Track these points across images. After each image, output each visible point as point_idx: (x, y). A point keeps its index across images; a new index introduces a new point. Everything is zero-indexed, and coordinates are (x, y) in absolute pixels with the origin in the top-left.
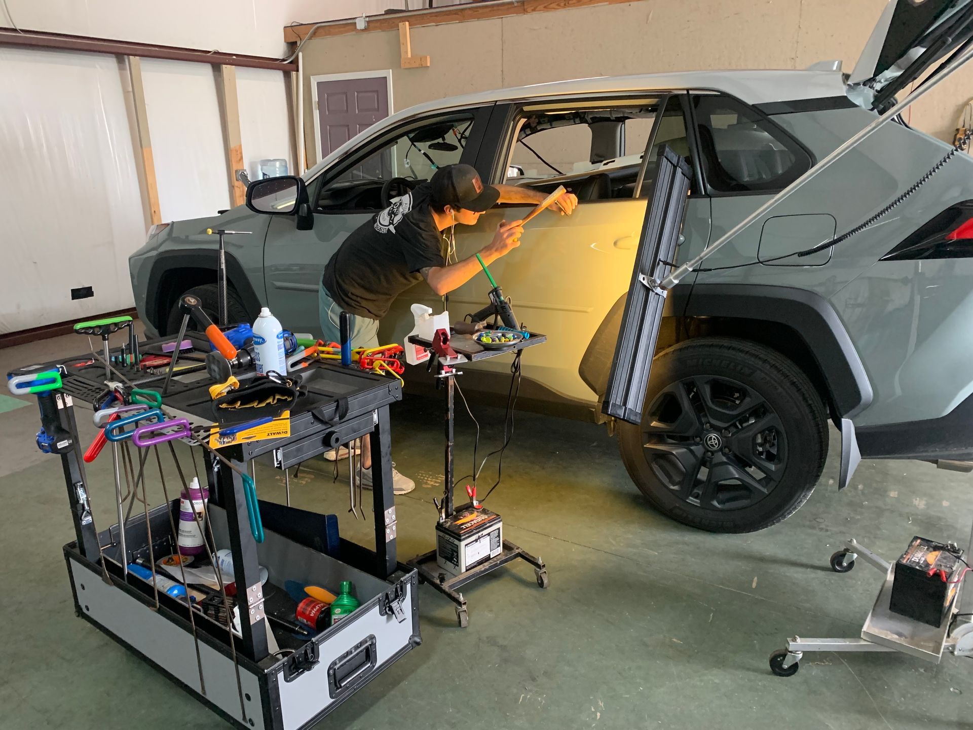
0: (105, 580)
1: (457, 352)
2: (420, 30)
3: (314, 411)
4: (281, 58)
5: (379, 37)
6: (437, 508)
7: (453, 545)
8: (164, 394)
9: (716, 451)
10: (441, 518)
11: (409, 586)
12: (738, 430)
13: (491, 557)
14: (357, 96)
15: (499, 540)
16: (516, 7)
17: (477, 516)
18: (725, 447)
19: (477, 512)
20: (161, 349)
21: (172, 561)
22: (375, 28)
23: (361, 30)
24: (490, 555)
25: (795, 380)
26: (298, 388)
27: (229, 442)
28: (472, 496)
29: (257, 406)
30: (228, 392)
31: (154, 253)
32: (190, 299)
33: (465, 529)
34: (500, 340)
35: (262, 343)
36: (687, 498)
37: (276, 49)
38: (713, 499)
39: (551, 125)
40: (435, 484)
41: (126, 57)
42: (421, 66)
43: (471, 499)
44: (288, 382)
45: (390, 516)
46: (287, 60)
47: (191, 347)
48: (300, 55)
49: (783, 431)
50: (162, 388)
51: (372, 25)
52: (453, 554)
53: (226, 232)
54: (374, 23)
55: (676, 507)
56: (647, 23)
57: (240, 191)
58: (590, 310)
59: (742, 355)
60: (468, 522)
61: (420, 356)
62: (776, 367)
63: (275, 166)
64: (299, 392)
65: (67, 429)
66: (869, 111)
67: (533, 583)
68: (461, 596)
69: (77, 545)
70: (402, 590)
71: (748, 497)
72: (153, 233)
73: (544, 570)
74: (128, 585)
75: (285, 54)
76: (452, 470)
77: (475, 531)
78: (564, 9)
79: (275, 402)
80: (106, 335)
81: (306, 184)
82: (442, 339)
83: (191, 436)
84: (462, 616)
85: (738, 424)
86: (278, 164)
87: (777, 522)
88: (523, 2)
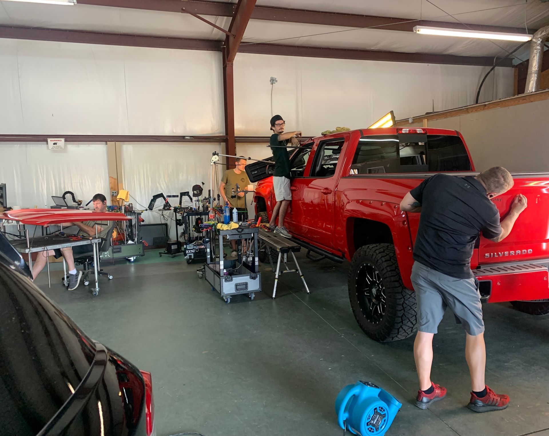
16: (464, 111)
22: (416, 122)
88: (467, 109)
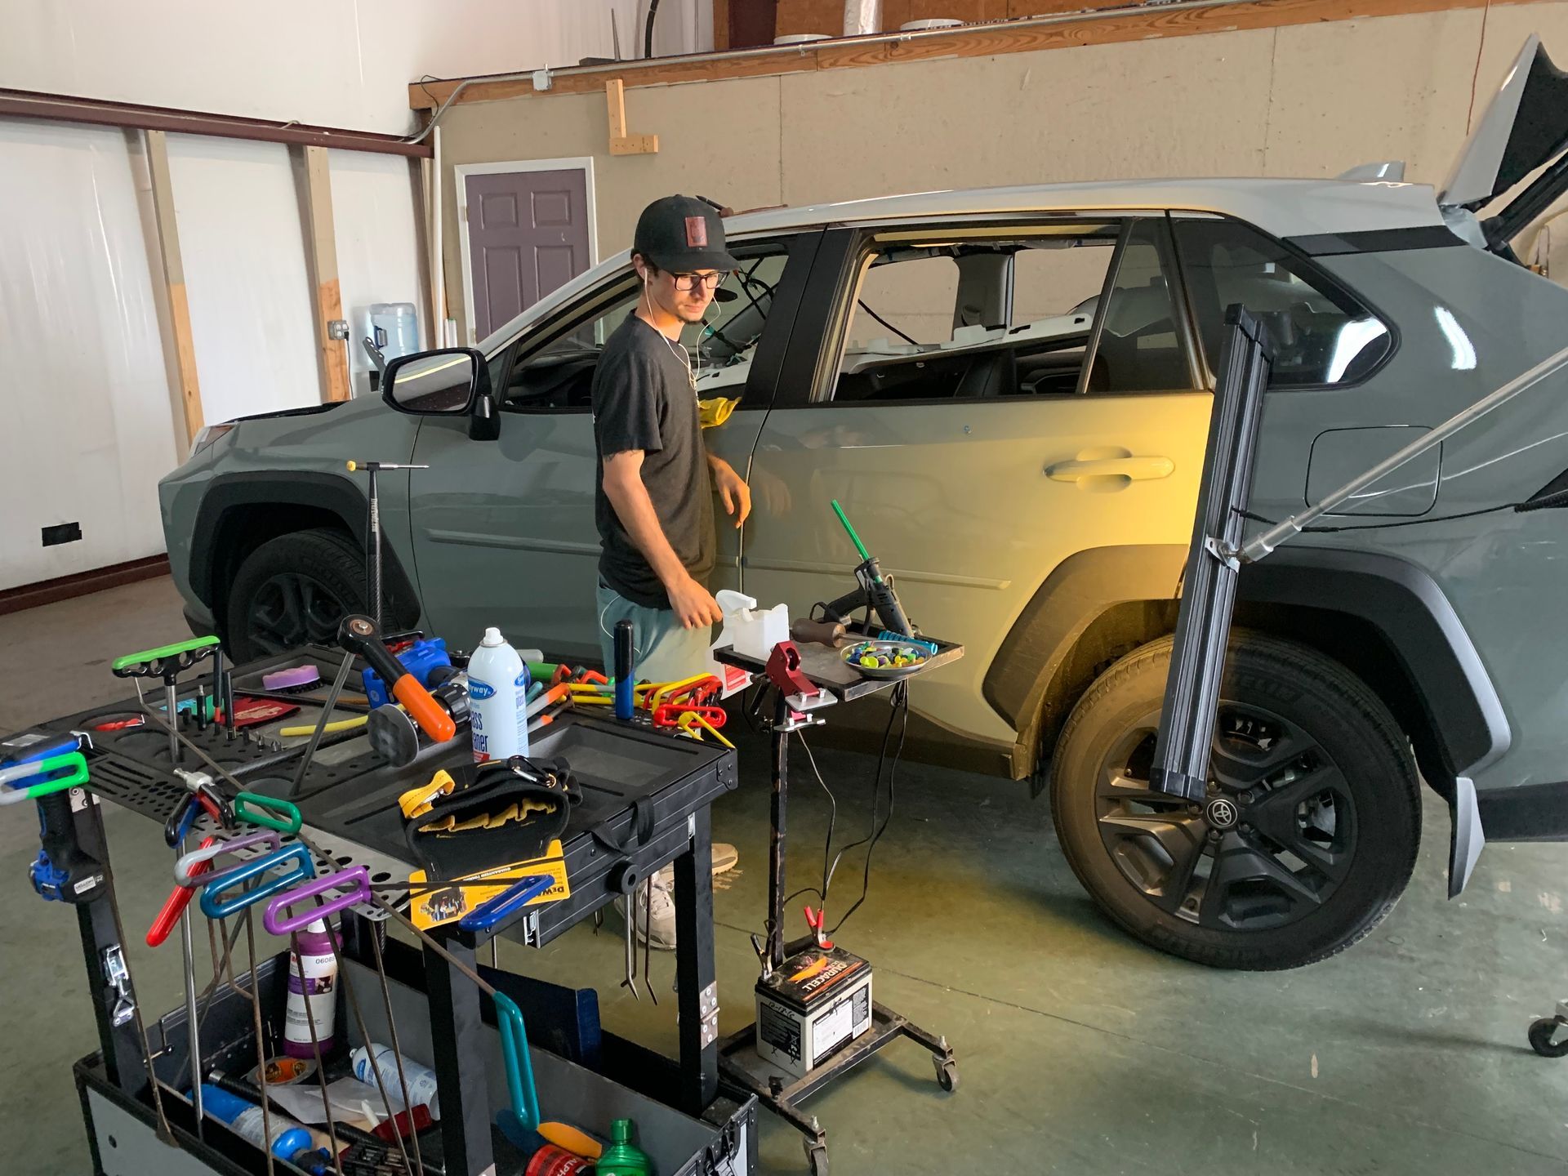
0: (162, 1136)
1: (818, 685)
2: (641, 93)
3: (597, 831)
4: (404, 134)
5: (572, 104)
6: (758, 953)
7: (790, 1021)
8: (295, 795)
9: (1228, 830)
10: (766, 972)
11: (744, 1129)
12: (1267, 795)
13: (854, 1038)
14: (534, 200)
15: (867, 1005)
16: (802, 58)
17: (827, 965)
18: (1242, 823)
19: (826, 955)
20: (260, 682)
21: (274, 1071)
22: (566, 89)
23: (541, 91)
24: (851, 1034)
25: (1369, 709)
26: (566, 788)
27: (451, 915)
28: (817, 926)
29: (487, 826)
30: (435, 803)
31: (206, 476)
32: (359, 622)
33: (811, 992)
34: (893, 662)
35: (488, 696)
36: (1177, 908)
37: (396, 120)
38: (1221, 912)
39: (890, 258)
40: (724, 886)
41: (141, 132)
42: (642, 151)
43: (815, 929)
44: (550, 779)
45: (708, 1001)
46: (413, 139)
47: (318, 678)
48: (437, 130)
49: (1350, 798)
50: (292, 781)
51: (559, 83)
52: (789, 1038)
53: (381, 466)
54: (563, 80)
55: (1156, 926)
56: (1021, 89)
57: (336, 357)
58: (1004, 585)
59: (1277, 666)
60: (814, 977)
61: (733, 682)
62: (1336, 686)
63: (395, 314)
64: (568, 794)
65: (96, 855)
66: (1486, 252)
67: (931, 1082)
68: (816, 1122)
69: (102, 1058)
70: (732, 1139)
71: (1288, 910)
72: (203, 440)
73: (951, 1058)
74: (206, 1146)
75: (410, 128)
76: (782, 881)
77: (828, 995)
78: (885, 64)
79: (524, 816)
80: (172, 676)
81: (487, 359)
82: (789, 660)
83: (372, 899)
84: (818, 1156)
85: (1264, 782)
86: (400, 311)
87: (1337, 952)
88: (815, 51)
